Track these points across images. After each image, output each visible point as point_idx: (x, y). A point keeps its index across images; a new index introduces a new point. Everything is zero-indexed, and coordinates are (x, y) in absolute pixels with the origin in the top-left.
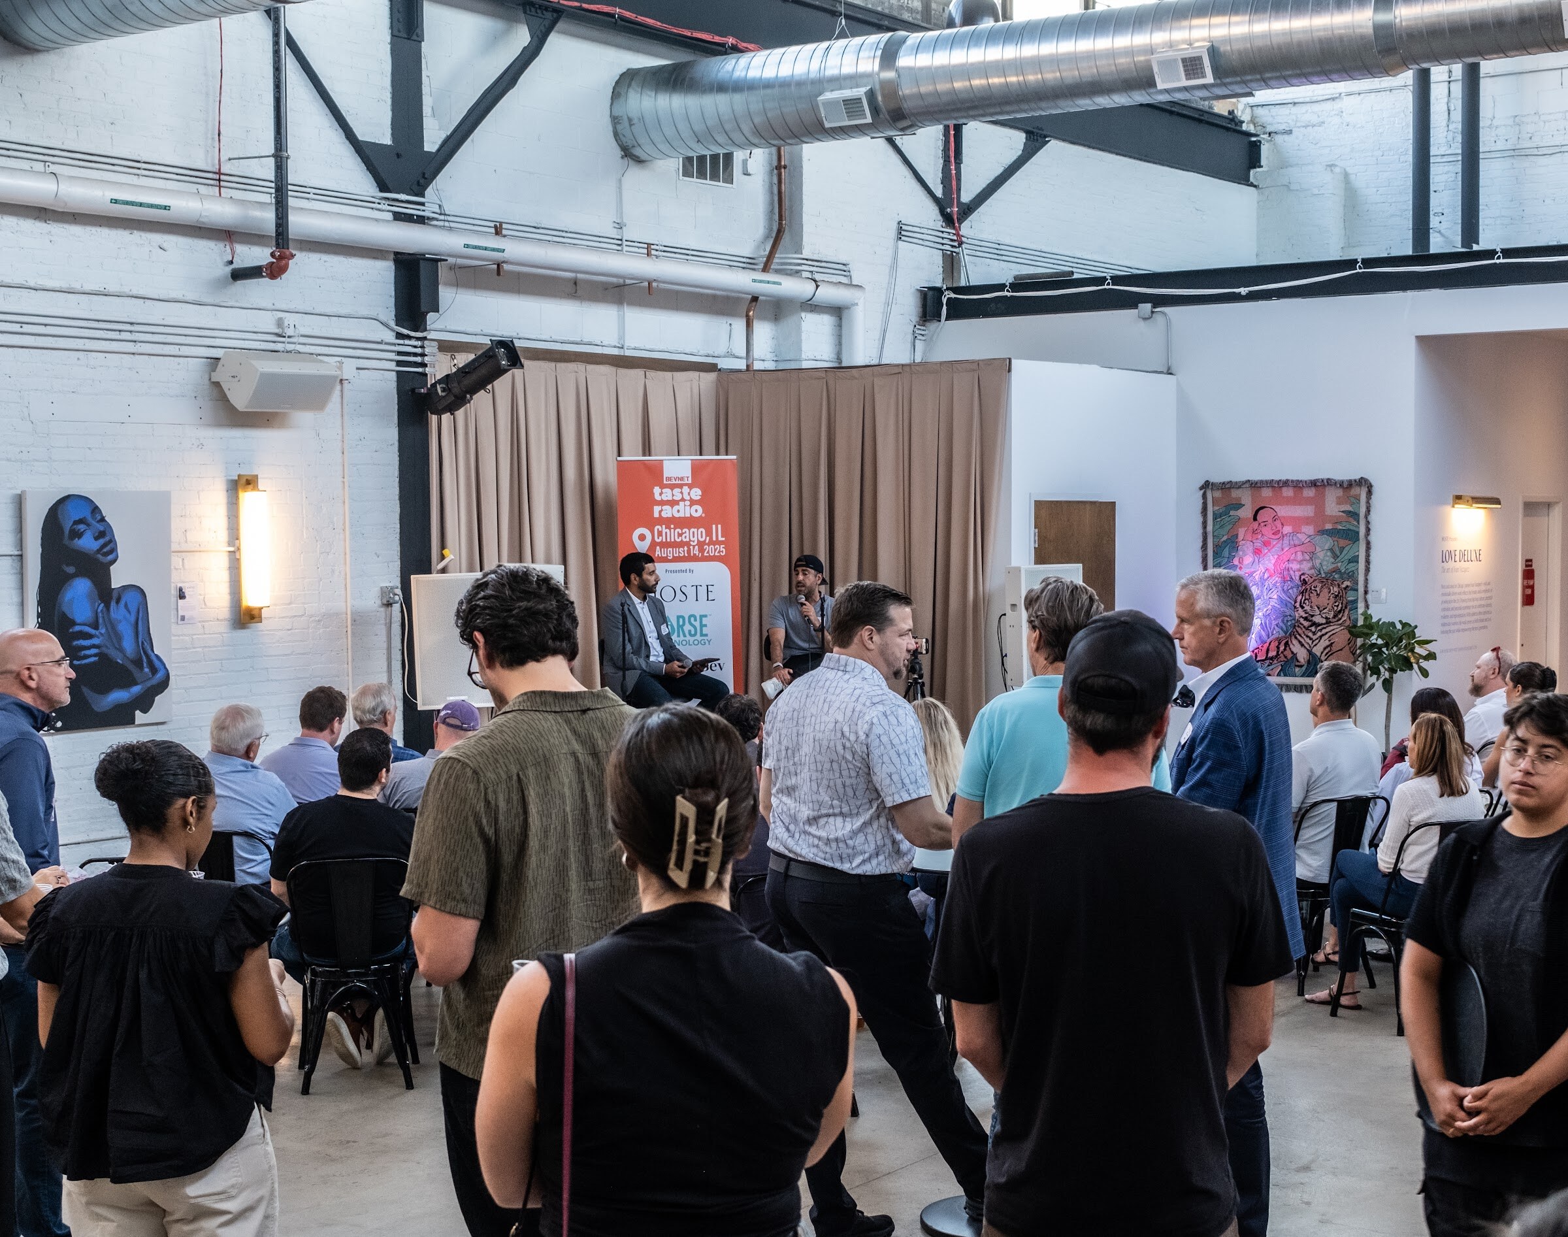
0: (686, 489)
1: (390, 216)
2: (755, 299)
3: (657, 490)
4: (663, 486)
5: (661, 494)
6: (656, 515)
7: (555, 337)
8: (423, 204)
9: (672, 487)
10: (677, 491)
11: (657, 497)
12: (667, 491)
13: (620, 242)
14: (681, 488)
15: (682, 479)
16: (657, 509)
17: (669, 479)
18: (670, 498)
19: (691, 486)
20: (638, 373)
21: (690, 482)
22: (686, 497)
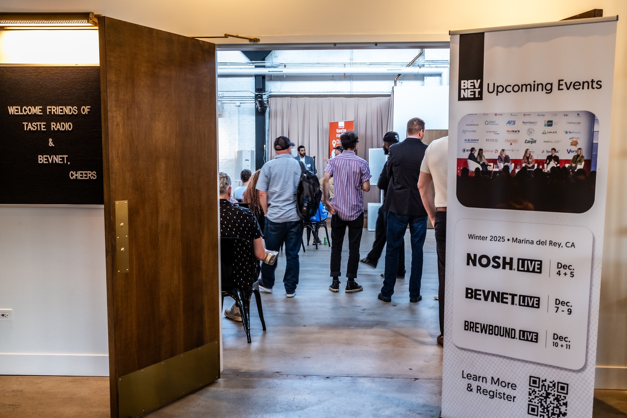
0: (343, 129)
1: (254, 67)
2: (399, 75)
3: (337, 130)
4: (338, 129)
5: (338, 131)
6: (337, 137)
7: (324, 91)
8: (265, 63)
9: (340, 129)
10: (341, 130)
11: (337, 132)
12: (339, 130)
13: (351, 64)
14: (342, 129)
15: (342, 127)
16: (337, 135)
17: (340, 127)
18: (340, 132)
19: (344, 129)
20: (356, 99)
21: (344, 127)
22: (343, 132)
